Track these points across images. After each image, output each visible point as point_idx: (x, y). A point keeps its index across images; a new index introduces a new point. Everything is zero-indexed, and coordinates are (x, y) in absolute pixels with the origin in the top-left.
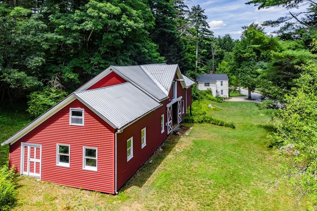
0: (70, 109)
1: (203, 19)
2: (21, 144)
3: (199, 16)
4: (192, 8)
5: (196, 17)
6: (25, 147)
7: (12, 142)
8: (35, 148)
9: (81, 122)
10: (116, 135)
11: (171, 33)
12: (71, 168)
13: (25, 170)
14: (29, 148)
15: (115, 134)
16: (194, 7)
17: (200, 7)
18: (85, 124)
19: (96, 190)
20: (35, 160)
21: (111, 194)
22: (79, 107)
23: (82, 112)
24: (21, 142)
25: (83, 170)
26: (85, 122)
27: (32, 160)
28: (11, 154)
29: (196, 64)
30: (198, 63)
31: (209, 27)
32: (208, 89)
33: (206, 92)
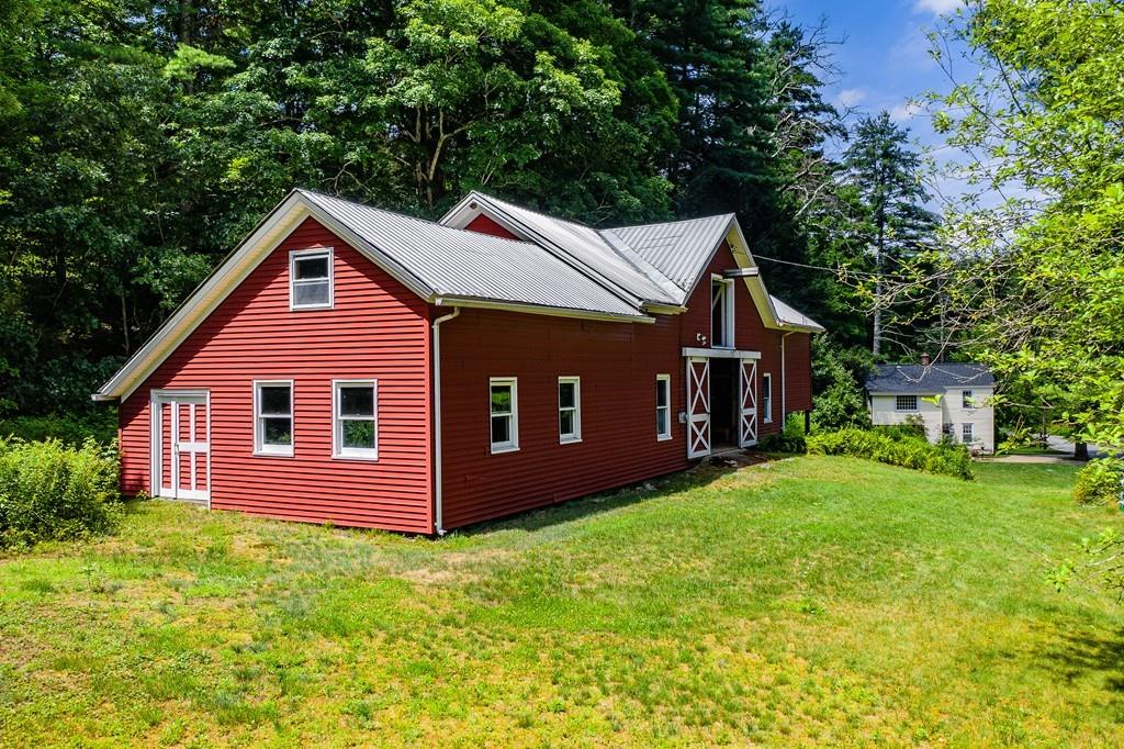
0: (291, 253)
1: (902, 169)
2: (149, 393)
3: (886, 155)
4: (860, 125)
5: (874, 162)
6: (164, 405)
7: (125, 391)
8: (192, 407)
9: (324, 298)
10: (436, 328)
11: (755, 182)
12: (297, 458)
13: (167, 483)
14: (174, 406)
15: (431, 324)
16: (869, 121)
17: (890, 121)
18: (338, 301)
19: (376, 526)
20: (193, 447)
21: (421, 534)
22: (318, 245)
23: (327, 259)
24: (152, 391)
25: (336, 461)
26: (338, 294)
27: (184, 447)
28: (124, 433)
29: (876, 345)
30: (881, 342)
31: (927, 199)
32: (909, 419)
33: (902, 431)
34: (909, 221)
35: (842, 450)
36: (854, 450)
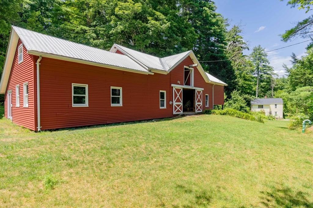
0: (18, 47)
1: (263, 57)
3: (259, 54)
5: (257, 56)
6: (10, 95)
10: (37, 64)
12: (20, 107)
13: (10, 115)
16: (255, 47)
17: (261, 47)
18: (23, 59)
19: (28, 128)
23: (22, 47)
24: (7, 91)
25: (23, 108)
26: (23, 57)
28: (5, 102)
29: (257, 95)
30: (258, 95)
31: (269, 63)
32: (261, 110)
33: (259, 113)
34: (265, 68)
35: (226, 114)
36: (230, 114)
